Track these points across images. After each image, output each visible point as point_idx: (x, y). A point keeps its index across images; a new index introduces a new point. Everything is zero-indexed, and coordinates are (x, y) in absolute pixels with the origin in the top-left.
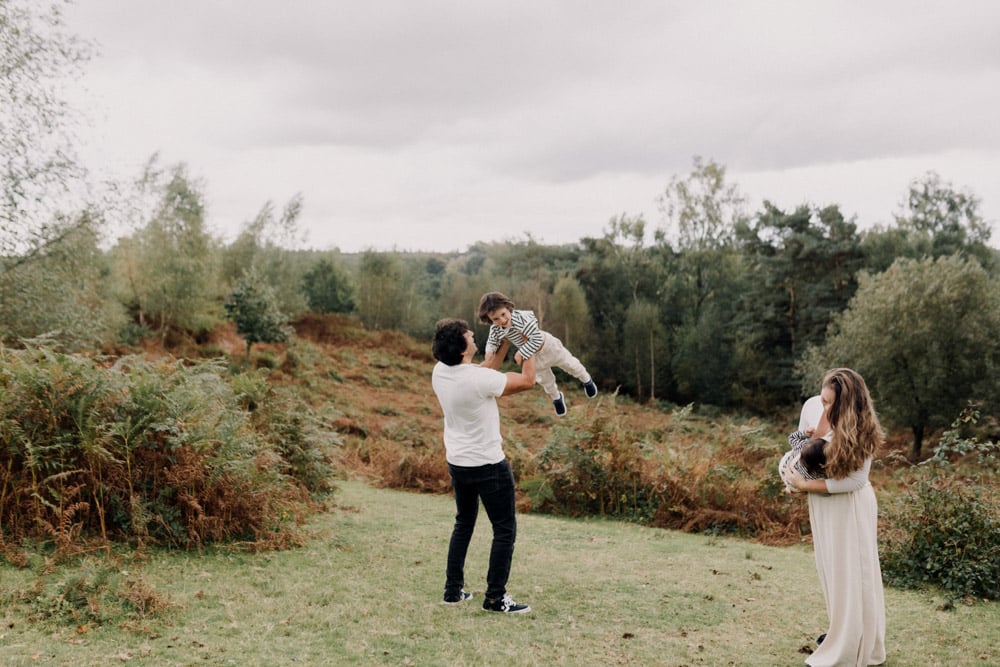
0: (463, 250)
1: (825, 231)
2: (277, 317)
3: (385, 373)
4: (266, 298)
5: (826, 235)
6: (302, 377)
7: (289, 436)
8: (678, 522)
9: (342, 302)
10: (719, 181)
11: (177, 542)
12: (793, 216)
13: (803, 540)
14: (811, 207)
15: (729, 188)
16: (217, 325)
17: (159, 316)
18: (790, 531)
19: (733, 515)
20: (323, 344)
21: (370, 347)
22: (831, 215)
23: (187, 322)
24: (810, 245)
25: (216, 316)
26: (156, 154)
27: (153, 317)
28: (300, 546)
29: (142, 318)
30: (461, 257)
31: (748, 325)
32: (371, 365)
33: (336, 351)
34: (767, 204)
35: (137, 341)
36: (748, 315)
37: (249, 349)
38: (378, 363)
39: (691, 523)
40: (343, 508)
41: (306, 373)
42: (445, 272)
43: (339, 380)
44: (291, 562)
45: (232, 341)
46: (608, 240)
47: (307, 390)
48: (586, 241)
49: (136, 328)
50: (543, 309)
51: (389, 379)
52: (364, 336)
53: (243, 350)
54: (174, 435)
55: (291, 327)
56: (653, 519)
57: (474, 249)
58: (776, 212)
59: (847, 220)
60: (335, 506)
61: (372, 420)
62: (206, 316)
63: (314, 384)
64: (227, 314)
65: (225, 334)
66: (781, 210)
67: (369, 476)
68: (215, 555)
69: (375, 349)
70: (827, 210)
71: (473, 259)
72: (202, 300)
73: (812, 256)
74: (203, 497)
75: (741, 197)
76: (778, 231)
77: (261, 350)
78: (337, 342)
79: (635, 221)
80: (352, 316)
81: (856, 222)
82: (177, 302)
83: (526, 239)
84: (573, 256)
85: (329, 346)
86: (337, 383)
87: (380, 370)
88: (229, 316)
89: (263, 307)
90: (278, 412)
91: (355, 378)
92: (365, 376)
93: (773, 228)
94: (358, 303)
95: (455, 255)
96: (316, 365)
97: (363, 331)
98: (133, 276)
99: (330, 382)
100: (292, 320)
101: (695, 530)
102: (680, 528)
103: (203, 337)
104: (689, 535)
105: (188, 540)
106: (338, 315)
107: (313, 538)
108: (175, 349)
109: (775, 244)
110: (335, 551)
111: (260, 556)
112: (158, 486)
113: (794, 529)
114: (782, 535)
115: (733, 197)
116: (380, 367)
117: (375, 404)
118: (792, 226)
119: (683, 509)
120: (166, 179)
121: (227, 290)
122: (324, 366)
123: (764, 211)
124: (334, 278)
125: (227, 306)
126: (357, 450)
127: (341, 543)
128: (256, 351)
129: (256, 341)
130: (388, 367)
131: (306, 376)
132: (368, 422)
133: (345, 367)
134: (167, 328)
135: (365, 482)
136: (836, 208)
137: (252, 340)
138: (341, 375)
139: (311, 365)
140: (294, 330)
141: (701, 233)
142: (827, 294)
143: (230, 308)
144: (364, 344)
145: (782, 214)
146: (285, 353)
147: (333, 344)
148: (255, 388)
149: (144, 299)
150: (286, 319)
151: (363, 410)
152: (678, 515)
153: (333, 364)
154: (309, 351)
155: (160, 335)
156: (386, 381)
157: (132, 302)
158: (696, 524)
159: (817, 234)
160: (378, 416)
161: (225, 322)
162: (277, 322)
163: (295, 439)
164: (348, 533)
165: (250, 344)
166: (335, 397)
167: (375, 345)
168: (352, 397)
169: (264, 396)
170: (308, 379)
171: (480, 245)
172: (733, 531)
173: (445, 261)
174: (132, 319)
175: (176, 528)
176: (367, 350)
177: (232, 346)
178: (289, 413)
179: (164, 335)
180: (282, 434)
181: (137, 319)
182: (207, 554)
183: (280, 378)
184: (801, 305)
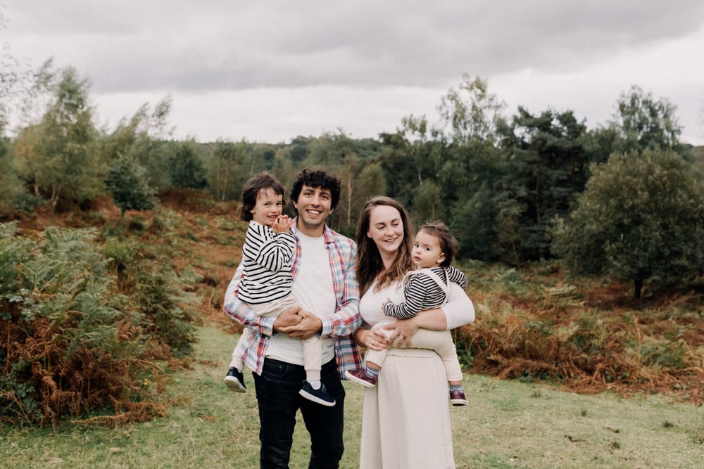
0: (288, 142)
1: (563, 131)
2: (147, 190)
3: (230, 234)
4: (138, 175)
5: (564, 134)
6: (165, 237)
7: (153, 295)
8: (494, 370)
9: (198, 179)
10: (483, 91)
11: (30, 418)
12: (540, 119)
13: (609, 388)
14: (553, 112)
15: (491, 98)
16: (97, 196)
17: (50, 188)
18: (596, 379)
19: (545, 365)
20: (182, 210)
21: (218, 214)
22: (567, 119)
23: (73, 194)
24: (552, 140)
25: (96, 189)
26: (50, 61)
27: (46, 189)
28: (161, 416)
29: (36, 189)
30: (286, 148)
31: (505, 201)
32: (219, 228)
33: (192, 217)
34: (521, 109)
35: (32, 208)
36: (506, 193)
37: (123, 215)
38: (225, 227)
39: (507, 371)
40: (202, 363)
41: (168, 234)
42: (274, 158)
43: (196, 240)
44: (151, 440)
45: (108, 208)
46: (400, 135)
47: (169, 247)
48: (383, 135)
49: (31, 197)
50: (351, 186)
51: (234, 239)
52: (214, 205)
53: (118, 216)
54: (28, 306)
55: (156, 198)
56: (472, 366)
57: (295, 142)
58: (527, 115)
59: (579, 122)
60: (194, 360)
61: (220, 272)
62: (90, 188)
63: (175, 242)
64: (105, 187)
65: (104, 203)
66: (531, 114)
67: (221, 322)
68: (70, 432)
69: (222, 216)
70: (564, 115)
71: (295, 148)
72: (85, 176)
73: (554, 149)
74: (59, 371)
75: (499, 103)
76: (528, 130)
77: (132, 215)
78: (193, 209)
79: (420, 121)
80: (205, 191)
81: (585, 124)
82: (65, 177)
83: (338, 133)
84: (374, 146)
85: (186, 213)
86: (192, 242)
87: (226, 232)
88: (107, 189)
89: (134, 182)
90: (144, 274)
91: (207, 238)
92: (215, 236)
93: (525, 127)
94: (210, 181)
95: (282, 146)
96: (176, 227)
97: (213, 202)
98: (29, 156)
99: (187, 241)
100: (157, 193)
101: (512, 376)
102: (497, 375)
103: (87, 205)
104: (506, 382)
105: (42, 417)
106: (193, 189)
107: (175, 405)
108: (63, 215)
109: (526, 140)
110: (198, 421)
111: (120, 432)
112: (12, 360)
113: (599, 377)
114: (590, 383)
115: (494, 104)
116: (226, 229)
117: (222, 258)
118: (539, 127)
119: (499, 358)
120: (58, 79)
121: (105, 168)
122: (183, 229)
123: (519, 115)
124: (192, 161)
125: (105, 182)
126: (211, 298)
127: (203, 412)
128: (129, 216)
129: (129, 209)
130: (232, 230)
131: (168, 237)
132: (217, 273)
133: (199, 229)
134: (57, 198)
135: (218, 327)
136: (571, 113)
137: (125, 208)
138: (197, 236)
139: (172, 228)
140: (159, 201)
141: (469, 131)
142: (565, 177)
143: (108, 183)
144: (213, 212)
145: (532, 117)
146: (152, 218)
147: (190, 211)
148: (125, 251)
149: (38, 174)
150: (152, 191)
151: (214, 263)
152: (495, 363)
153: (189, 227)
154: (170, 216)
155: (51, 203)
156: (231, 240)
157: (29, 177)
158: (511, 372)
159: (557, 133)
160: (226, 268)
161: (104, 194)
162: (146, 194)
163: (159, 298)
164: (208, 396)
165: (123, 211)
166: (191, 253)
167: (222, 213)
168: (205, 253)
169: (132, 259)
170: (170, 239)
171: (301, 139)
172: (545, 379)
173: (274, 150)
174: (28, 190)
175: (29, 404)
176: (217, 217)
177: (109, 212)
178: (154, 274)
179: (55, 203)
180: (146, 294)
181: (32, 191)
182: (62, 432)
183: (147, 238)
184: (545, 187)
